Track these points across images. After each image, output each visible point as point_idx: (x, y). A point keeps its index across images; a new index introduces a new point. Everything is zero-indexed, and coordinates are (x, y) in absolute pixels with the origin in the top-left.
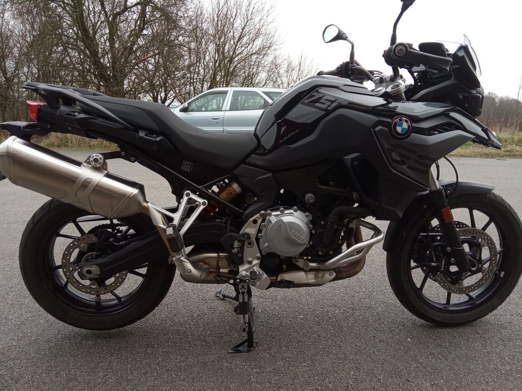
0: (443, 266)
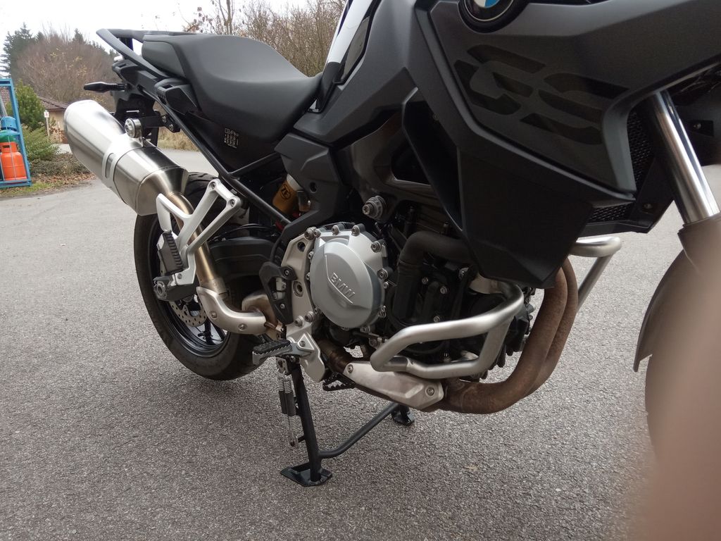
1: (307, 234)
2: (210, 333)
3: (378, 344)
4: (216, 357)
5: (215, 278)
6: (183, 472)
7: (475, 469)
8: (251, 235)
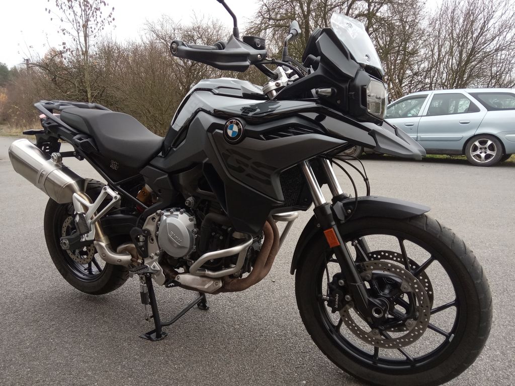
0: (337, 303)
1: (157, 214)
2: (91, 268)
3: (192, 264)
4: (97, 281)
5: (104, 236)
6: (85, 340)
7: (238, 327)
8: (122, 213)
